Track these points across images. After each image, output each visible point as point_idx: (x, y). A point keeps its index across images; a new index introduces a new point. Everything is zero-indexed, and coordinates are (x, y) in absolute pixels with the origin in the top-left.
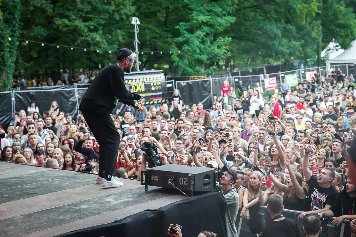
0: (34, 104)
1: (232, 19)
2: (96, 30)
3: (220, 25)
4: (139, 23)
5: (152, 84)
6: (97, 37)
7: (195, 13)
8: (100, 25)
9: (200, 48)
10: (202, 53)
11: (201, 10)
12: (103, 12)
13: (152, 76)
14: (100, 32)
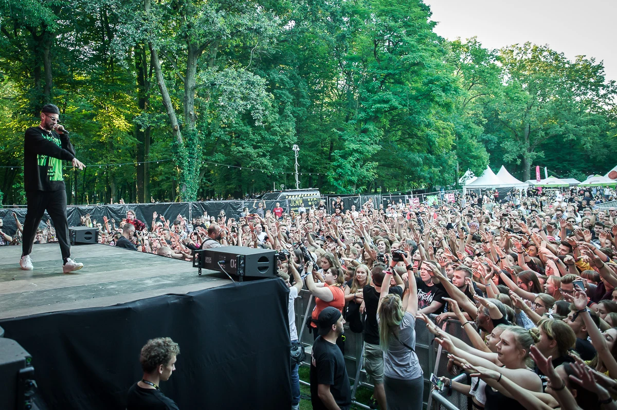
0: (206, 213)
1: (379, 148)
2: (264, 155)
3: (368, 152)
4: (298, 149)
5: (309, 200)
6: (265, 161)
7: (347, 143)
8: (268, 151)
9: (351, 171)
10: (353, 174)
11: (352, 140)
12: (271, 141)
13: (309, 193)
14: (268, 157)
